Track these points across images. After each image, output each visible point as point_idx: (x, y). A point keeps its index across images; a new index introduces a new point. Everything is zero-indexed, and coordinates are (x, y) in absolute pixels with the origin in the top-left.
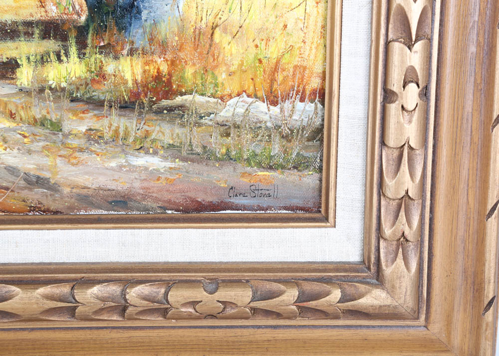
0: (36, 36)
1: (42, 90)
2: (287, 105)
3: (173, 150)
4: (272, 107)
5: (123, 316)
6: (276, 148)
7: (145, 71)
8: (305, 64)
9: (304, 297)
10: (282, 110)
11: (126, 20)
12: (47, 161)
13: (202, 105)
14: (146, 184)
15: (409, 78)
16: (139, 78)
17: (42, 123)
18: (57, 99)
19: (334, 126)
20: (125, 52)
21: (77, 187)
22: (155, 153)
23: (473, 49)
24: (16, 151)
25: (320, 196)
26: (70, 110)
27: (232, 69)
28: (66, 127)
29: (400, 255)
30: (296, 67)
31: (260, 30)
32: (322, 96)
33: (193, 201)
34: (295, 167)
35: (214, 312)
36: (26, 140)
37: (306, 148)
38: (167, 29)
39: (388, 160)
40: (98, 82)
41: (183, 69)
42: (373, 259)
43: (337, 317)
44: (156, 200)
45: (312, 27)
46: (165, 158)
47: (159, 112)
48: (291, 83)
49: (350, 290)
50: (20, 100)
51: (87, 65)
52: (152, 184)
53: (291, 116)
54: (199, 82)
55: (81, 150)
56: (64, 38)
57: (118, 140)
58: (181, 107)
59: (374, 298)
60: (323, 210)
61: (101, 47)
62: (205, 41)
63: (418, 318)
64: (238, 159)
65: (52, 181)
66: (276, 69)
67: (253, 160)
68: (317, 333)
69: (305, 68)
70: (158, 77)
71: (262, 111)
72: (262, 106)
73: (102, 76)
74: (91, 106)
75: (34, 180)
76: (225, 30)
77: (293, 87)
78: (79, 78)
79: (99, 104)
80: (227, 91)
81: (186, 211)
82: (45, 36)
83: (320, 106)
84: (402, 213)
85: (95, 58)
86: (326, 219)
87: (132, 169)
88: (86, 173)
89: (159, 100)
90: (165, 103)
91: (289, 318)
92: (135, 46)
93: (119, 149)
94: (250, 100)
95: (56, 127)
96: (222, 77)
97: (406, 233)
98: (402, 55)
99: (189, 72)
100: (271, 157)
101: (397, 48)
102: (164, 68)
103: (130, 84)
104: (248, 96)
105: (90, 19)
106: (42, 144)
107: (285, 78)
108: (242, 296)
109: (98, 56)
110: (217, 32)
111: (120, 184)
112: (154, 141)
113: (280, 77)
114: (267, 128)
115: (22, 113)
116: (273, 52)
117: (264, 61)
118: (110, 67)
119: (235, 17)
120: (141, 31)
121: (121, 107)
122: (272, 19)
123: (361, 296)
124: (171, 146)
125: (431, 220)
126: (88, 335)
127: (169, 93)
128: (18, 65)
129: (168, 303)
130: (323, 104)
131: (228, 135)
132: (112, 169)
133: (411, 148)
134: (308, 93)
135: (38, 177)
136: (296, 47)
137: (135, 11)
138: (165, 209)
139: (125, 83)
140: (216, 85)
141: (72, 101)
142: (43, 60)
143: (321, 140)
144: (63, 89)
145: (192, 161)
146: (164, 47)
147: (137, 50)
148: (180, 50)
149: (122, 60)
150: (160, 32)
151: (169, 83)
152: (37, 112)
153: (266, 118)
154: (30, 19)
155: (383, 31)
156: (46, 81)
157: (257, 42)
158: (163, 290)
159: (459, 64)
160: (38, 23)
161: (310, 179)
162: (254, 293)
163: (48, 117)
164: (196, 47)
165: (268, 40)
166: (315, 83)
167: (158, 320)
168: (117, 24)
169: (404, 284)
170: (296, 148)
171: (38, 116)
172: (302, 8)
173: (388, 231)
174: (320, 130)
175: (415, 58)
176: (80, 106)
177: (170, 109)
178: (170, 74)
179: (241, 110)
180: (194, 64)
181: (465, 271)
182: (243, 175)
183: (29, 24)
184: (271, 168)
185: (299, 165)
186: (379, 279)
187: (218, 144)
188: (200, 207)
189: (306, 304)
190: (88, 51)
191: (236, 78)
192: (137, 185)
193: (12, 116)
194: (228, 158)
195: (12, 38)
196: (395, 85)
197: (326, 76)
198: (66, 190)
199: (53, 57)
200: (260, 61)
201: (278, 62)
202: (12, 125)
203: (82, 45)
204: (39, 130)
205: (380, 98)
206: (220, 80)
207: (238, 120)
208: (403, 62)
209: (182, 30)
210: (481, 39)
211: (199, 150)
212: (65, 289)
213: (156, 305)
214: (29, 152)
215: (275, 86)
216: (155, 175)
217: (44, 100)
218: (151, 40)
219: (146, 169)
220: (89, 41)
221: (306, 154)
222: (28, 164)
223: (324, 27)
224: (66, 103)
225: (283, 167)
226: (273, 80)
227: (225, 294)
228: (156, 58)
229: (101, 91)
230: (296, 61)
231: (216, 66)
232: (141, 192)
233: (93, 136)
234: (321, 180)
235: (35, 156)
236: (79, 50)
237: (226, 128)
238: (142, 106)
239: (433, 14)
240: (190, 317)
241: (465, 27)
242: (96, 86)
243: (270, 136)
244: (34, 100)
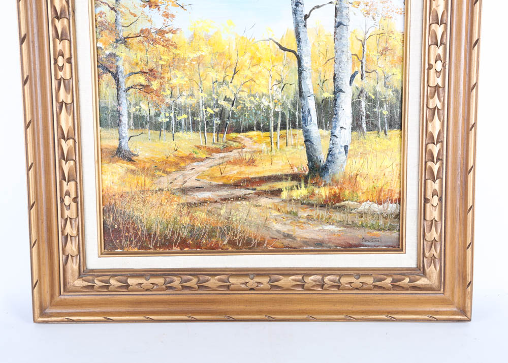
0: (289, 180)
1: (290, 200)
2: (386, 205)
3: (340, 223)
4: (379, 206)
5: (322, 288)
6: (381, 222)
7: (330, 192)
8: (392, 189)
9: (394, 281)
10: (383, 207)
11: (323, 173)
12: (292, 228)
13: (352, 205)
14: (329, 237)
15: (434, 193)
16: (328, 195)
17: (290, 213)
18: (296, 204)
19: (404, 213)
20: (322, 185)
21: (303, 238)
22: (333, 224)
23: (459, 182)
24: (280, 224)
25: (399, 241)
26: (301, 208)
27: (364, 191)
28: (300, 214)
29: (433, 264)
30: (389, 190)
31: (375, 176)
32: (399, 201)
33: (348, 243)
34: (389, 230)
35: (358, 287)
36: (284, 220)
37: (393, 222)
38: (339, 176)
39: (427, 226)
40: (312, 197)
41: (344, 192)
42: (421, 266)
43: (407, 290)
44: (333, 243)
45: (395, 174)
46: (337, 226)
47: (335, 208)
48: (387, 196)
49: (412, 278)
50: (282, 204)
51: (308, 190)
52: (332, 237)
53: (387, 209)
54: (351, 196)
55: (305, 223)
56: (300, 180)
57: (319, 220)
58: (344, 206)
59: (423, 281)
60: (400, 247)
61: (313, 184)
62: (353, 181)
63: (440, 290)
64: (366, 226)
65: (293, 236)
66: (381, 191)
67: (372, 227)
68: (400, 296)
69: (392, 190)
70: (335, 195)
71: (376, 207)
72: (376, 205)
73: (313, 194)
74: (309, 206)
75: (287, 235)
76: (361, 176)
77: (388, 198)
78: (305, 195)
79: (312, 205)
80: (362, 199)
81: (345, 247)
82: (292, 180)
83: (399, 205)
84: (433, 247)
85: (311, 188)
86: (402, 250)
87: (324, 231)
88: (307, 232)
89: (335, 203)
90: (337, 204)
91: (388, 290)
92: (327, 183)
93: (319, 223)
94: (371, 203)
95: (296, 214)
96: (360, 194)
97: (435, 255)
98: (432, 185)
99: (347, 192)
100: (379, 226)
101: (429, 182)
102: (337, 191)
103: (324, 197)
104: (370, 201)
105: (310, 173)
106: (290, 221)
107: (384, 195)
108: (370, 281)
109: (312, 187)
110: (358, 176)
111: (319, 236)
112: (333, 219)
113: (382, 194)
114: (377, 214)
115: (283, 209)
116: (379, 184)
117: (376, 188)
118: (317, 191)
119: (365, 171)
120: (329, 177)
121: (320, 206)
122: (379, 171)
123: (417, 280)
124: (340, 221)
125: (445, 250)
126: (308, 296)
127: (339, 201)
128: (282, 191)
129: (340, 283)
130: (400, 205)
131: (362, 217)
132: (317, 231)
133: (436, 221)
134: (394, 200)
135: (288, 234)
136: (389, 182)
137: (326, 169)
138: (337, 246)
139: (322, 197)
140: (358, 197)
141: (302, 204)
142: (291, 189)
143: (399, 219)
144: (299, 200)
145: (348, 227)
146: (337, 183)
147: (327, 184)
148: (343, 184)
149: (321, 188)
150: (336, 177)
151: (339, 197)
152: (288, 209)
153: (377, 210)
154: (287, 173)
155: (423, 176)
156: (292, 197)
157: (374, 180)
158: (338, 278)
159: (454, 188)
160: (290, 175)
161: (395, 234)
162: (374, 279)
163: (293, 210)
164: (350, 183)
165: (378, 180)
166: (397, 196)
167: (335, 290)
168: (320, 175)
169: (434, 276)
170: (389, 222)
171: (289, 210)
172: (391, 167)
173: (427, 254)
174: (398, 215)
175: (436, 186)
176: (305, 206)
177: (339, 207)
178: (339, 193)
179: (367, 207)
180: (349, 189)
181: (459, 271)
182: (368, 233)
183: (287, 175)
184: (379, 230)
185: (391, 229)
186: (424, 274)
187: (358, 221)
188: (351, 246)
189: (395, 284)
190: (308, 185)
191: (365, 195)
192: (326, 237)
193: (279, 210)
194: (362, 226)
195: (280, 181)
196: (429, 196)
197: (402, 193)
198: (299, 239)
199: (295, 188)
200: (375, 188)
201: (382, 188)
202: (279, 214)
203: (306, 183)
204: (289, 216)
205: (423, 202)
206: (359, 195)
207: (366, 211)
208: (432, 187)
209: (344, 176)
210: (462, 179)
211: (351, 223)
212: (300, 277)
213: (336, 284)
214: (285, 224)
215: (381, 197)
216: (333, 233)
217: (291, 204)
218: (332, 180)
219: (330, 231)
220: (309, 181)
221: (393, 224)
222: (285, 229)
223: (400, 174)
224: (300, 205)
225: (384, 230)
226: (380, 195)
227: (362, 280)
228: (334, 187)
229: (313, 200)
230: (389, 188)
231: (357, 190)
232: (327, 240)
233: (309, 218)
234: (399, 235)
235: (287, 226)
236: (305, 184)
237: (361, 215)
238: (328, 206)
239: (443, 169)
240: (349, 289)
241: (455, 174)
242: (311, 198)
243: (378, 217)
244: (288, 204)
